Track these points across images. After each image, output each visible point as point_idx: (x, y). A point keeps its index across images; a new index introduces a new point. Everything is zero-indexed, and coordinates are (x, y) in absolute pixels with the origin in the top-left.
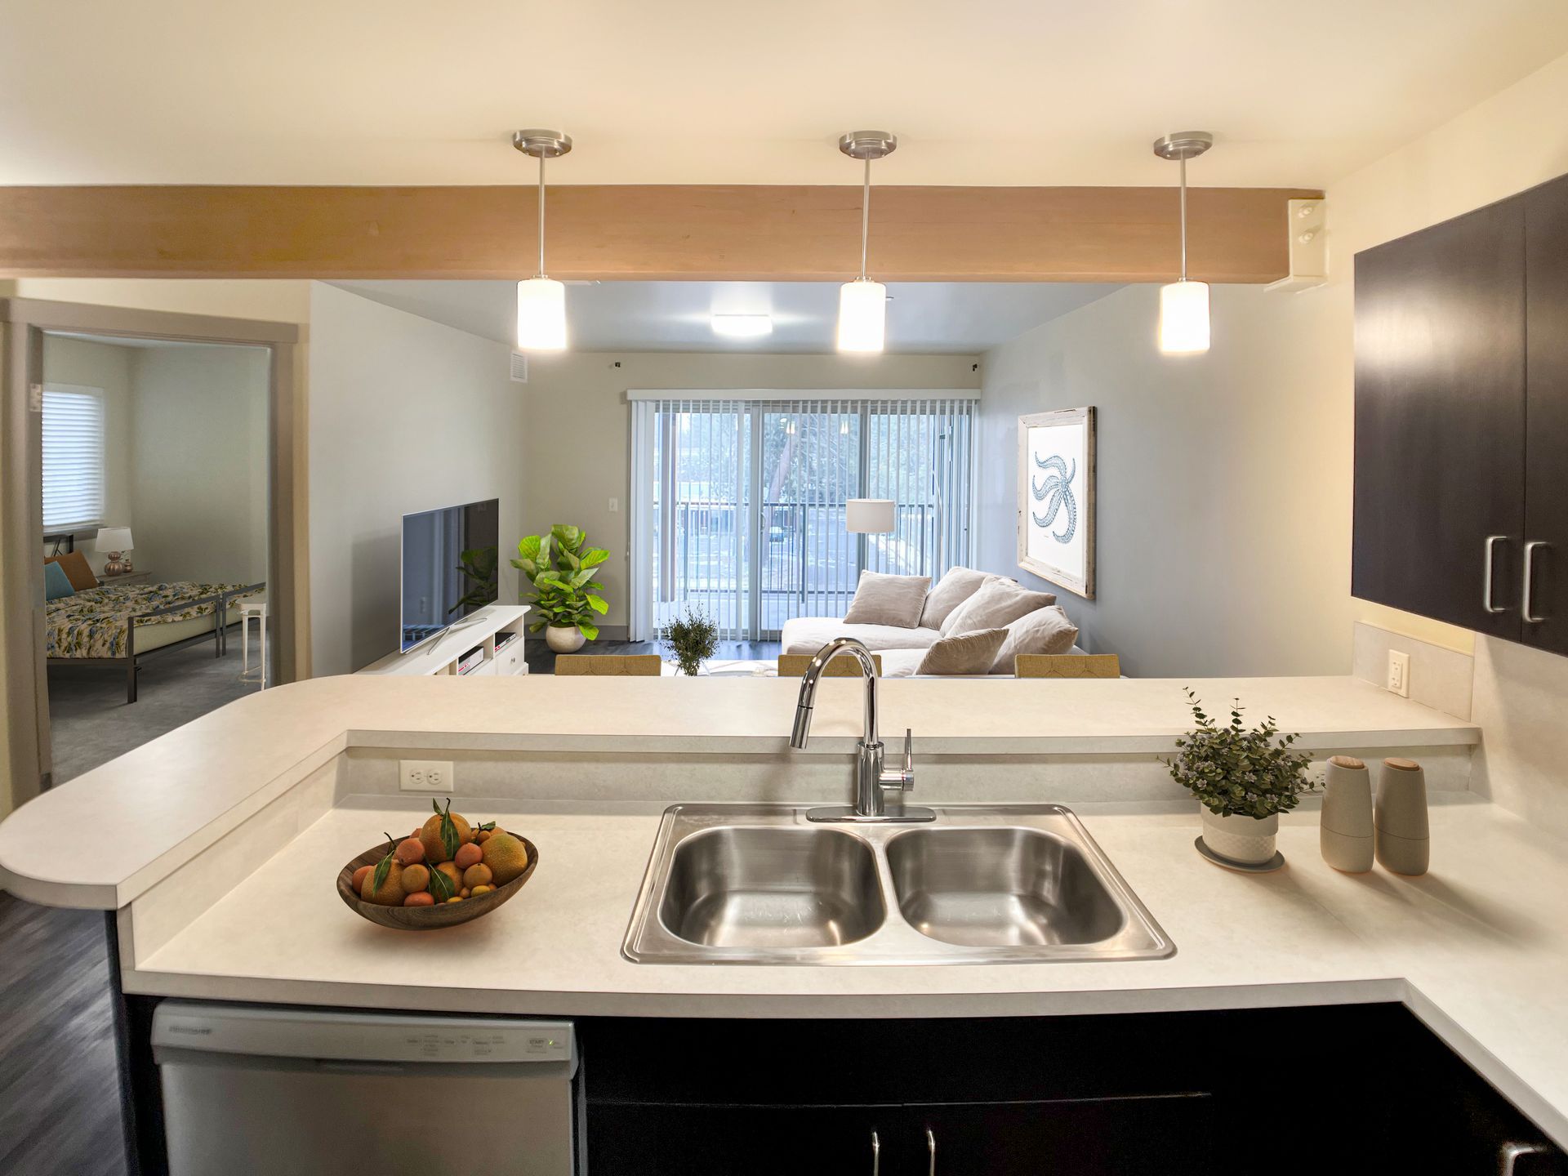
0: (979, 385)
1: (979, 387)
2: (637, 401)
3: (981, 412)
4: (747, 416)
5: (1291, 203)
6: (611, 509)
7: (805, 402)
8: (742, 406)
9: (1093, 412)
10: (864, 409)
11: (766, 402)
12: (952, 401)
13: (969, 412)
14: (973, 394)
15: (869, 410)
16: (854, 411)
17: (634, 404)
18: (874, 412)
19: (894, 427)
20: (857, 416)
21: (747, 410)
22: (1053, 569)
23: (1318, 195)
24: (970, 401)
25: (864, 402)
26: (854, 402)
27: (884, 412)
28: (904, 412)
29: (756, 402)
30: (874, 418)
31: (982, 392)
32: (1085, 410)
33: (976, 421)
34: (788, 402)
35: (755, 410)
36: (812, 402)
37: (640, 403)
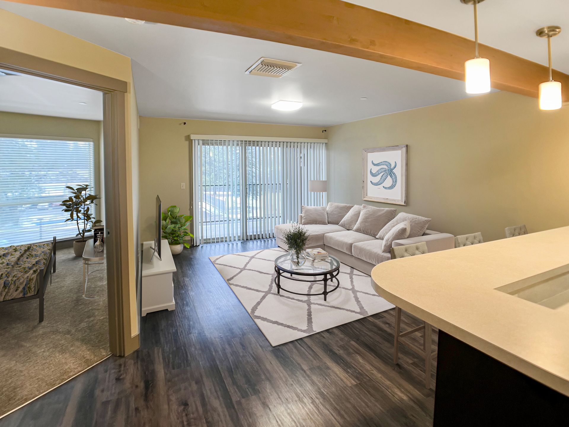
1: (327, 138)
2: (195, 140)
4: (238, 147)
6: (182, 188)
8: (235, 143)
9: (407, 146)
14: (324, 141)
17: (193, 141)
22: (384, 198)
24: (323, 143)
29: (241, 142)
31: (328, 140)
33: (325, 151)
35: (243, 145)
37: (196, 140)
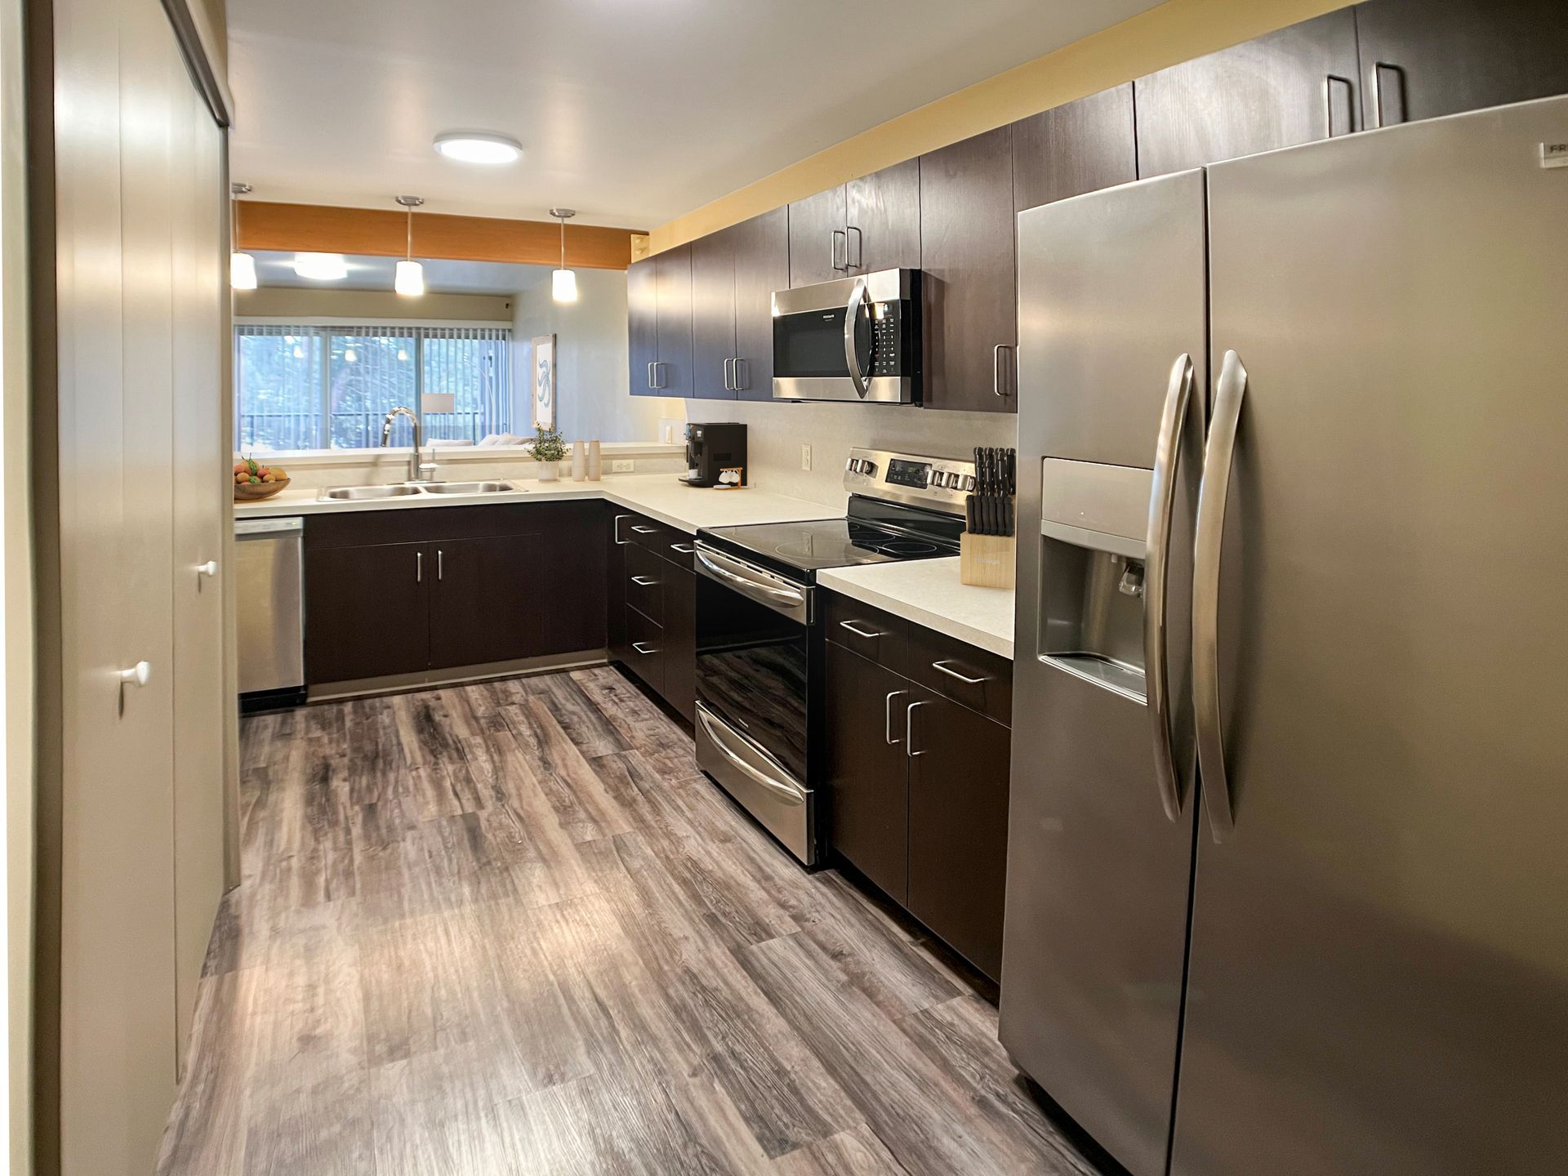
0: (511, 319)
1: (511, 321)
3: (513, 339)
4: (317, 339)
5: (632, 235)
7: (368, 328)
8: (312, 331)
9: (555, 336)
10: (419, 335)
11: (333, 328)
12: (490, 330)
13: (504, 339)
14: (507, 325)
15: (422, 336)
16: (410, 335)
18: (427, 336)
19: (444, 350)
20: (412, 341)
21: (317, 334)
23: (647, 234)
24: (504, 330)
25: (418, 329)
26: (410, 328)
27: (435, 336)
28: (451, 337)
29: (325, 328)
30: (426, 341)
31: (512, 324)
32: (551, 335)
33: (511, 344)
34: (352, 327)
35: (323, 333)
36: (374, 328)
